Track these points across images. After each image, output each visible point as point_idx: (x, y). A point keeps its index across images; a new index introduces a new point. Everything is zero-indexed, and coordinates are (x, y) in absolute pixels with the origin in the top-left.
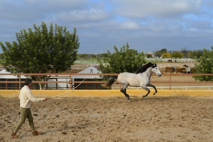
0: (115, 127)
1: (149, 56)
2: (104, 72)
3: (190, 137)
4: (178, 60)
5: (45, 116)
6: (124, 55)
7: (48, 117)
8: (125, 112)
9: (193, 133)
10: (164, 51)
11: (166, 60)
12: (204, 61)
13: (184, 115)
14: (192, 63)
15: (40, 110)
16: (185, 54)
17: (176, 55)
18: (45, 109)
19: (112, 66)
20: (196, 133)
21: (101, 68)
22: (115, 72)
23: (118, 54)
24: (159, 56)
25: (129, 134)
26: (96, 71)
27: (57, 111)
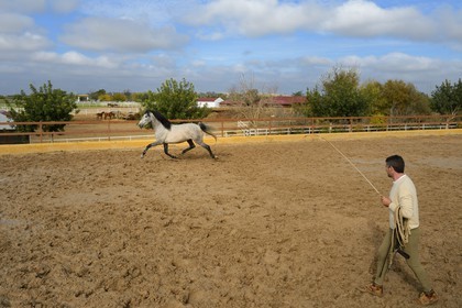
0: (34, 193)
1: (82, 99)
2: (16, 120)
3: (132, 197)
4: (120, 103)
6: (46, 96)
8: (49, 172)
9: (136, 191)
10: (102, 92)
11: (105, 103)
13: (126, 170)
16: (128, 96)
17: (118, 98)
19: (29, 112)
20: (140, 191)
21: (12, 114)
22: (33, 120)
23: (36, 95)
24: (96, 99)
25: (54, 200)
26: (4, 119)
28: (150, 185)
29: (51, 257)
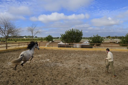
0: (94, 60)
1: (104, 38)
2: (90, 43)
3: (119, 64)
4: (114, 39)
5: (73, 56)
6: (97, 38)
7: (74, 56)
8: (97, 55)
9: (120, 63)
10: (109, 36)
11: (110, 39)
12: (123, 40)
13: (117, 57)
14: (118, 40)
15: (71, 54)
16: (116, 37)
18: (73, 54)
19: (93, 41)
21: (89, 42)
22: (94, 43)
23: (95, 37)
24: (108, 38)
25: (99, 63)
26: (88, 43)
27: (76, 54)
28: (124, 62)
29: (99, 77)
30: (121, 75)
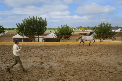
0: (61, 56)
1: (75, 29)
2: (57, 35)
3: (90, 60)
4: (86, 30)
5: (34, 52)
6: (65, 28)
7: (35, 53)
8: (65, 50)
9: (91, 58)
10: (81, 27)
11: (81, 30)
13: (88, 51)
15: (32, 50)
16: (89, 28)
17: (85, 28)
18: (34, 50)
19: (60, 33)
20: (92, 58)
21: (56, 33)
22: (61, 35)
23: (62, 28)
24: (79, 29)
25: (67, 59)
26: (54, 35)
27: (39, 50)
28: (95, 57)
29: (65, 76)
30: (91, 72)
